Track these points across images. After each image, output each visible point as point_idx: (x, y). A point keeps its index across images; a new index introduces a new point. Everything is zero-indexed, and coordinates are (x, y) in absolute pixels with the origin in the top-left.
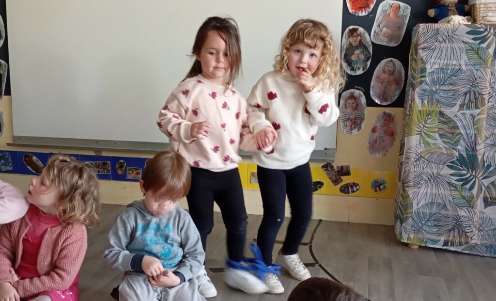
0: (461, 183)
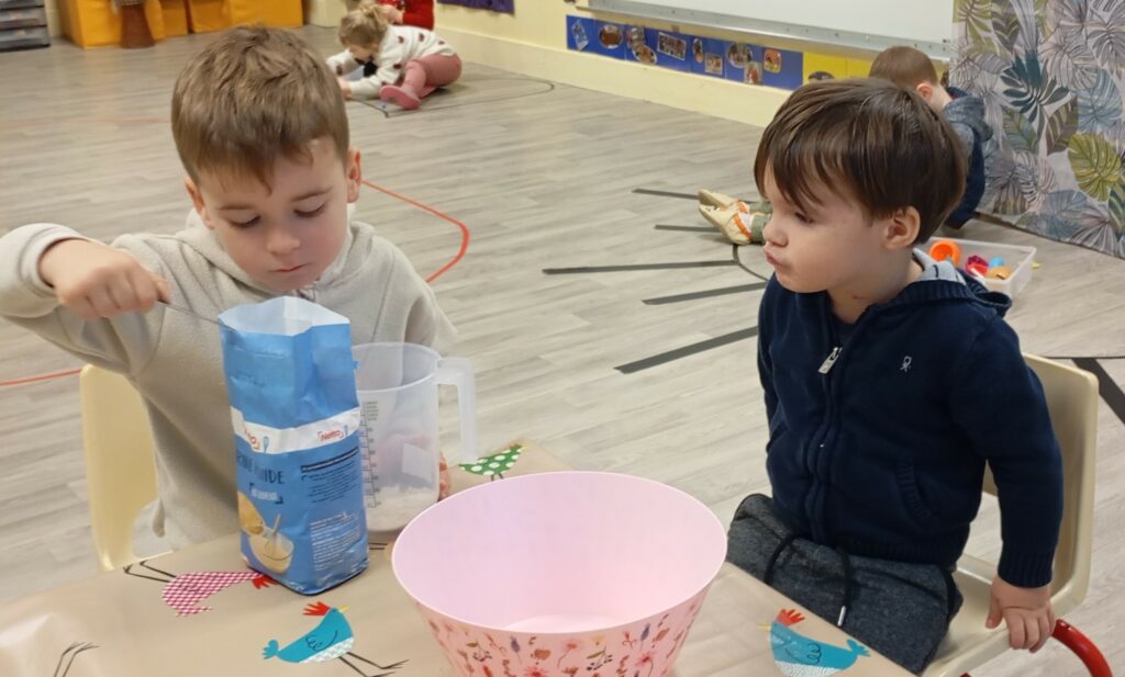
0: (1019, 108)
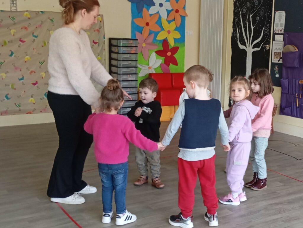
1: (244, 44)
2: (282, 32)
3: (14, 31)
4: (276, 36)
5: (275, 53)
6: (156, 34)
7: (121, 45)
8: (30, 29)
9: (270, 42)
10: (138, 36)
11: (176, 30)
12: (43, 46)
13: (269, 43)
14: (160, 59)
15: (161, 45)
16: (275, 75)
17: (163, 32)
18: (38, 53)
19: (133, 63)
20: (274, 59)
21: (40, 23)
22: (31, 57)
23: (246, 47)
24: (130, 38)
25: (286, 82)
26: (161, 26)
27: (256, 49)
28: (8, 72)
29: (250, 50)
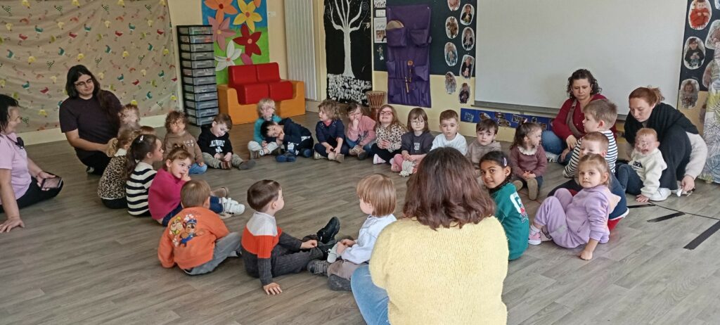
1: (339, 23)
2: (384, 6)
3: (62, 23)
4: (377, 11)
5: (377, 31)
6: (233, 18)
7: (193, 33)
8: (82, 20)
9: (370, 19)
10: (211, 21)
11: (255, 11)
12: (98, 41)
13: (369, 21)
14: (239, 48)
15: (239, 31)
16: (380, 57)
17: (240, 14)
18: (93, 50)
19: (209, 55)
20: (376, 39)
21: (92, 13)
22: (85, 55)
23: (342, 25)
24: (201, 24)
25: (392, 65)
26: (238, 8)
27: (355, 29)
28: (59, 74)
29: (347, 30)
